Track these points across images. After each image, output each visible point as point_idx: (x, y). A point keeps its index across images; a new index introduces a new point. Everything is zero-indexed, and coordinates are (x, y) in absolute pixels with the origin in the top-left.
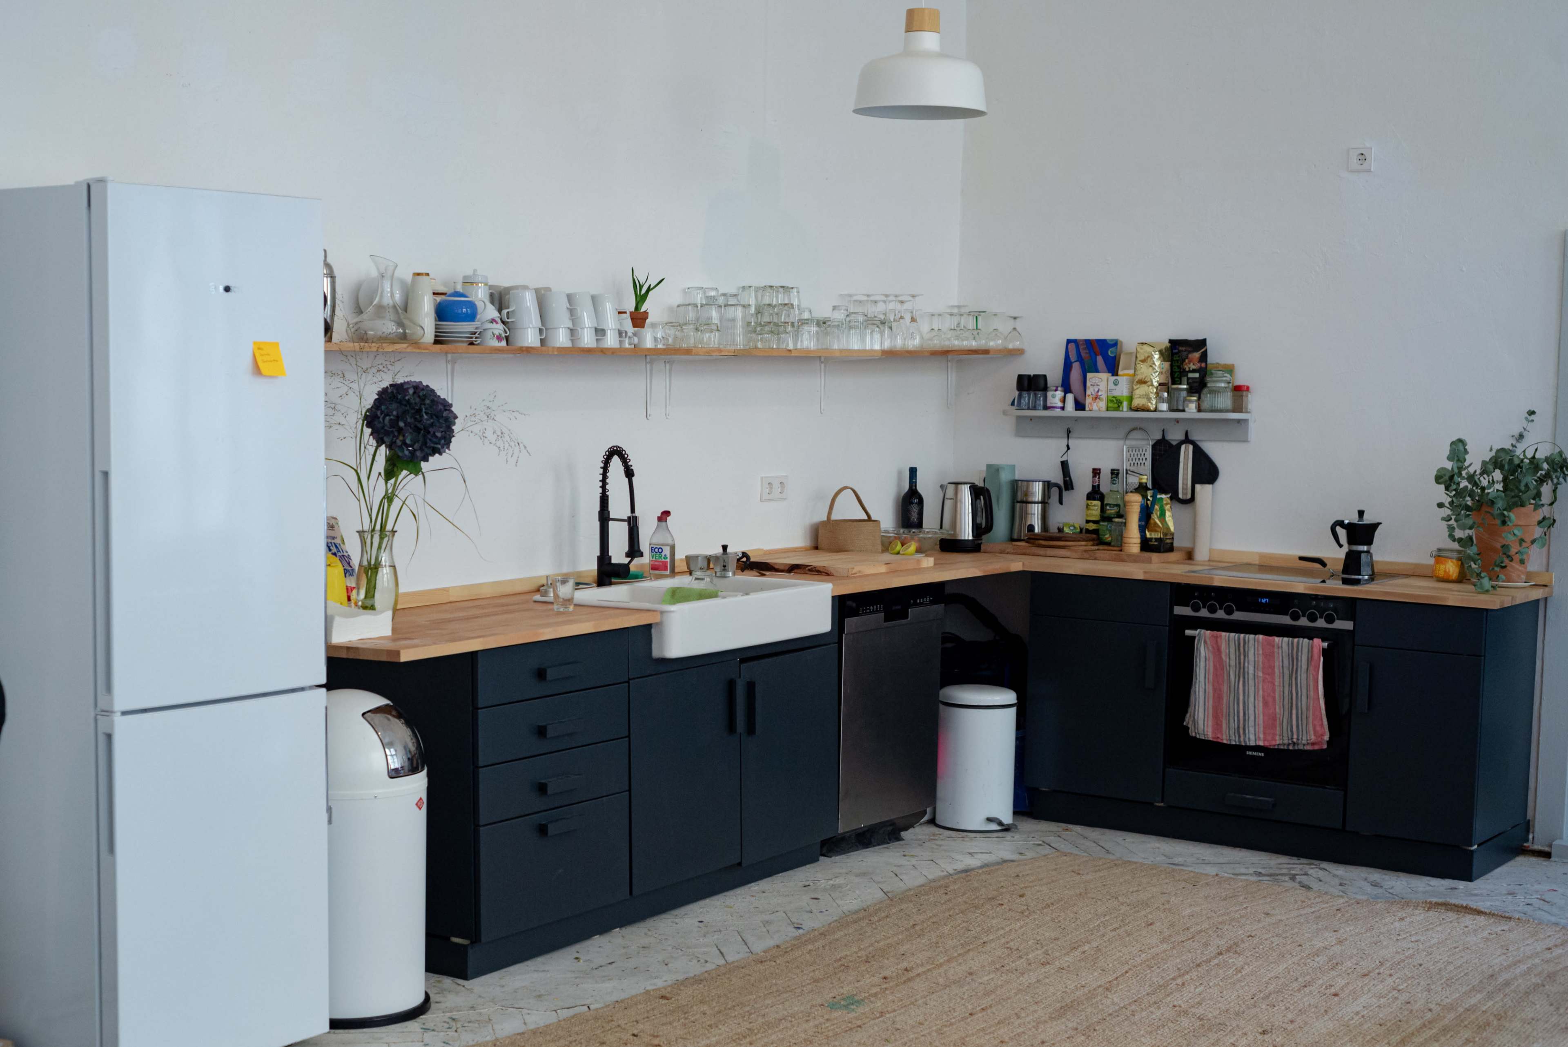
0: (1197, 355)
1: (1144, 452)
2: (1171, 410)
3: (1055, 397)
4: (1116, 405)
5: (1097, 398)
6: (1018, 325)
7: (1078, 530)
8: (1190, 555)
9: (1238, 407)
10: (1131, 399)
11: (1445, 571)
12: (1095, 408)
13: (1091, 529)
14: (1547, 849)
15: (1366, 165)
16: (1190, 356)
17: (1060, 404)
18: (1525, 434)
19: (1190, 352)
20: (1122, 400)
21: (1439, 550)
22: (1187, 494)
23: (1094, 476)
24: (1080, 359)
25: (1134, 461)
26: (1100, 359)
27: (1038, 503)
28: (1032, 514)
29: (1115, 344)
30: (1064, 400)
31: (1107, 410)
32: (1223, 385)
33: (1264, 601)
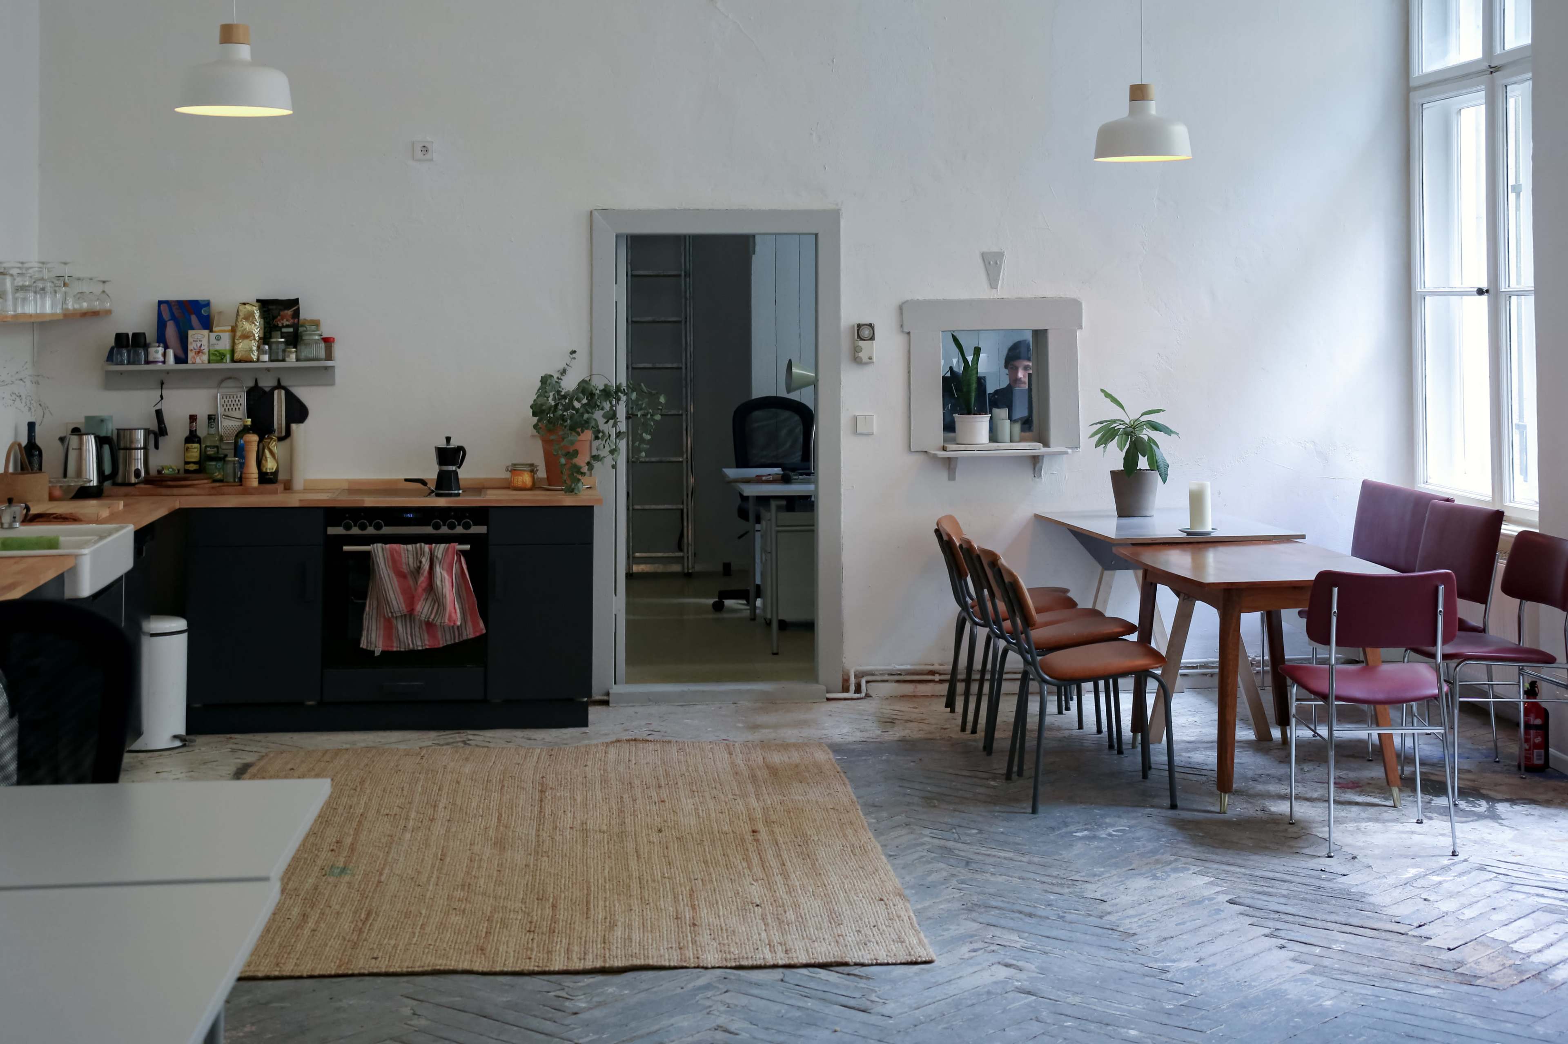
0: (289, 312)
1: (239, 398)
2: (271, 360)
3: (157, 352)
4: (219, 358)
5: (199, 352)
6: (107, 288)
7: (177, 471)
8: (288, 486)
9: (329, 356)
10: (233, 352)
11: (523, 481)
12: (198, 360)
13: (191, 469)
14: (605, 698)
15: (428, 156)
16: (282, 313)
17: (162, 359)
18: (568, 368)
19: (281, 310)
20: (224, 352)
21: (514, 465)
22: (281, 432)
23: (191, 423)
24: (173, 318)
25: (228, 406)
26: (194, 318)
27: (140, 449)
28: (135, 459)
29: (207, 304)
30: (164, 355)
31: (209, 362)
32: (317, 337)
33: (408, 515)
